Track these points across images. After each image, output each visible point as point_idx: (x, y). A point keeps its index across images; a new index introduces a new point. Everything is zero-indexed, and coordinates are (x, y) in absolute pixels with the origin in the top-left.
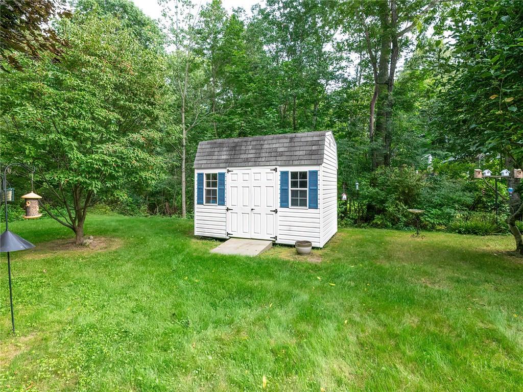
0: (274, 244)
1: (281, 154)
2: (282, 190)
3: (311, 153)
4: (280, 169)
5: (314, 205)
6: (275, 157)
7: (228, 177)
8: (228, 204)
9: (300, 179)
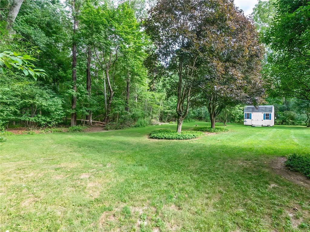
0: (262, 126)
1: (264, 110)
2: (264, 117)
3: (270, 110)
4: (263, 113)
5: (270, 119)
6: (262, 111)
7: (252, 114)
8: (252, 119)
9: (267, 115)
